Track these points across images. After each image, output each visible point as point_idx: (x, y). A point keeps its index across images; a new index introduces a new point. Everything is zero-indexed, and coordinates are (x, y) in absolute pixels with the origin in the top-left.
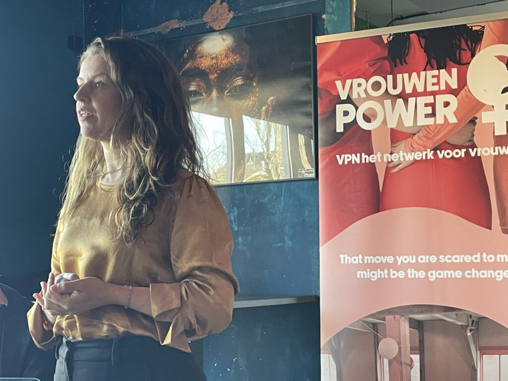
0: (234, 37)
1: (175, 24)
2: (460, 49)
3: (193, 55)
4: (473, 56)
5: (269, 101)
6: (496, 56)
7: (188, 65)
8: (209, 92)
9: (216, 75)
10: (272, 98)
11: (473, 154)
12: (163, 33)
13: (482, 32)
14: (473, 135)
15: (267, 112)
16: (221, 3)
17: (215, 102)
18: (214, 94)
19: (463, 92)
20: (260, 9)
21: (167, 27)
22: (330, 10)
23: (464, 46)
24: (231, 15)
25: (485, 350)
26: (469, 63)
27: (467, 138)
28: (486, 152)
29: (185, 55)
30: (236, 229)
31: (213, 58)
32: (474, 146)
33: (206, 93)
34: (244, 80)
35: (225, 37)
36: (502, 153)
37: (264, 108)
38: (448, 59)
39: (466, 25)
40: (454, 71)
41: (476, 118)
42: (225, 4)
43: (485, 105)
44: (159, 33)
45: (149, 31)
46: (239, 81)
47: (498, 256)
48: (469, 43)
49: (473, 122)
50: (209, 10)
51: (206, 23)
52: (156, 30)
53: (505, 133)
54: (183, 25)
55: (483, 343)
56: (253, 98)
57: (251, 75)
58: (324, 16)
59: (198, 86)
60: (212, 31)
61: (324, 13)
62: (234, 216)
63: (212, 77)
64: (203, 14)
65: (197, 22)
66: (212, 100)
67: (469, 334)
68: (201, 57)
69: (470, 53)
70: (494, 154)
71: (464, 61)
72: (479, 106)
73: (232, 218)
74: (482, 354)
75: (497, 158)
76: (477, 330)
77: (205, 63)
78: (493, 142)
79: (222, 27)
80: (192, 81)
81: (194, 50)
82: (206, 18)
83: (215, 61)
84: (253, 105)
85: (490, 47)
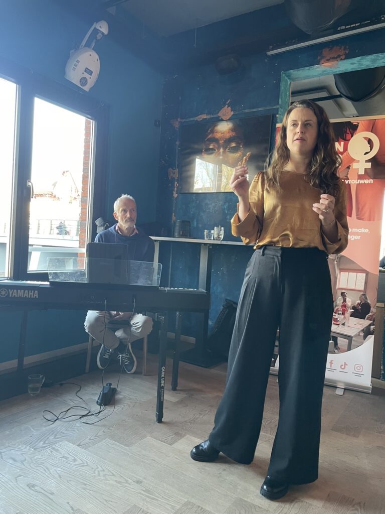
0: (233, 123)
1: (204, 116)
2: (347, 133)
3: (212, 132)
4: (352, 137)
5: (247, 154)
6: (364, 138)
7: (210, 136)
8: (219, 149)
9: (223, 141)
10: (249, 153)
11: (347, 183)
12: (199, 120)
13: (358, 126)
14: (348, 174)
15: (246, 159)
16: (228, 107)
17: (221, 153)
18: (221, 150)
19: (345, 154)
20: (247, 111)
21: (201, 118)
22: (280, 113)
23: (348, 131)
24: (232, 113)
25: (341, 270)
26: (350, 140)
27: (345, 175)
28: (353, 182)
29: (209, 131)
30: (226, 212)
31: (222, 133)
32: (348, 179)
33: (217, 149)
34: (236, 144)
35: (228, 123)
36: (361, 183)
37: (245, 158)
38: (340, 137)
39: (350, 122)
40: (342, 143)
41: (350, 166)
42: (229, 108)
43: (355, 160)
44: (197, 120)
45: (192, 119)
46: (233, 145)
47: (353, 229)
48: (351, 130)
49: (348, 168)
50: (222, 110)
51: (219, 117)
52: (196, 119)
53: (363, 173)
54: (209, 117)
55: (341, 267)
56: (240, 153)
57: (240, 142)
58: (277, 116)
59: (214, 146)
60: (222, 120)
61: (278, 114)
63: (221, 142)
64: (218, 112)
65: (215, 116)
66: (220, 153)
67: (335, 263)
68: (216, 132)
69: (351, 135)
70: (357, 183)
71: (348, 139)
72: (353, 160)
73: (225, 207)
74: (340, 272)
75: (358, 185)
76: (339, 261)
77: (218, 136)
78: (357, 178)
79: (227, 119)
80: (211, 143)
81: (213, 129)
82: (220, 114)
83: (223, 135)
84: (240, 156)
85: (362, 133)
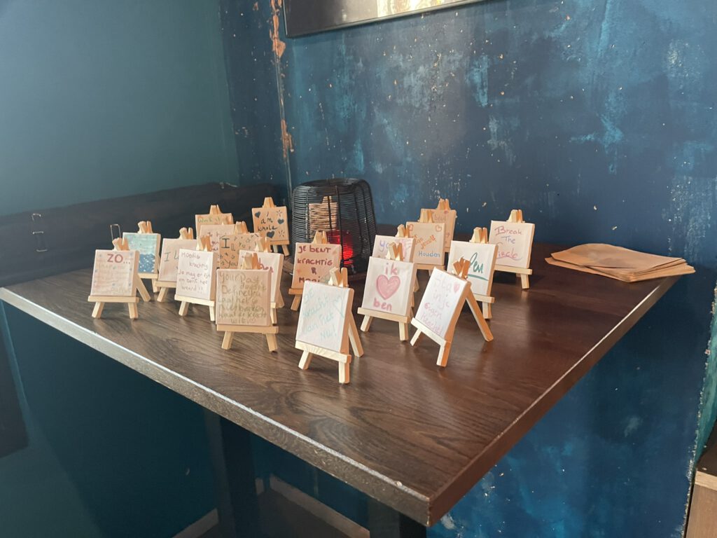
30: (484, 101)
62: (482, 73)
73: (477, 79)
